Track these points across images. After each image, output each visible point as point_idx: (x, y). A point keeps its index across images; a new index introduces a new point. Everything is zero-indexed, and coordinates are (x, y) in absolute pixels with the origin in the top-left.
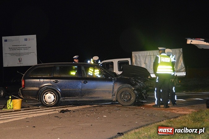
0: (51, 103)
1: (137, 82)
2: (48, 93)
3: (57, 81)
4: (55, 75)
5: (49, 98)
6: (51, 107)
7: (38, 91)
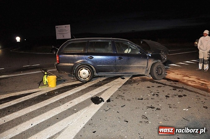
0: (86, 78)
1: (165, 57)
2: (82, 69)
3: (92, 57)
5: (84, 73)
6: (86, 82)
7: (72, 67)
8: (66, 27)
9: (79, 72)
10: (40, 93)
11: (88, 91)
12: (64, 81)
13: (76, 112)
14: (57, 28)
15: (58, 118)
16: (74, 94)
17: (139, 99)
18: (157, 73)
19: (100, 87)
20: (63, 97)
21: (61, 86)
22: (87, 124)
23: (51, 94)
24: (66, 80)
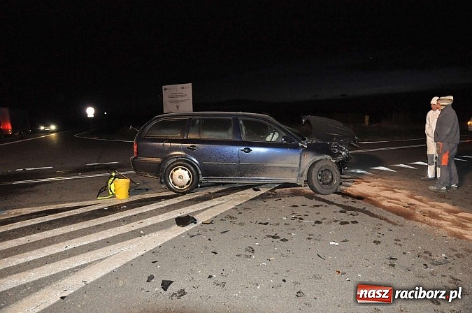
0: (184, 187)
1: (341, 149)
2: (178, 169)
3: (195, 147)
4: (191, 136)
5: (181, 176)
6: (184, 194)
7: (160, 165)
8: (183, 88)
9: (172, 174)
10: (97, 207)
11: (180, 208)
12: (147, 190)
13: (141, 235)
14: (165, 89)
15: (108, 242)
16: (152, 211)
17: (260, 223)
18: (320, 180)
19: (204, 203)
20: (131, 214)
21: (137, 197)
22: (150, 251)
23: (113, 209)
24: (151, 189)
